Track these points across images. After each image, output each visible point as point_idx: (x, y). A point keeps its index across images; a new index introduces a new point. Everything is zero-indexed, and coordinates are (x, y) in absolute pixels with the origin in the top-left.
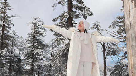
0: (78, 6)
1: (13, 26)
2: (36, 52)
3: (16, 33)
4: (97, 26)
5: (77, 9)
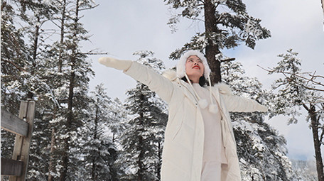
0: (229, 16)
1: (93, 76)
2: (146, 133)
3: (105, 91)
4: (291, 63)
5: (230, 24)
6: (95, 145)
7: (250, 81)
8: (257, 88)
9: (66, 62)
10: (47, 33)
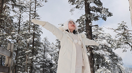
1: (42, 34)
3: (48, 40)
4: (123, 27)
5: (96, 11)
6: (44, 61)
7: (106, 34)
8: (110, 37)
9: (31, 28)
10: (24, 17)
